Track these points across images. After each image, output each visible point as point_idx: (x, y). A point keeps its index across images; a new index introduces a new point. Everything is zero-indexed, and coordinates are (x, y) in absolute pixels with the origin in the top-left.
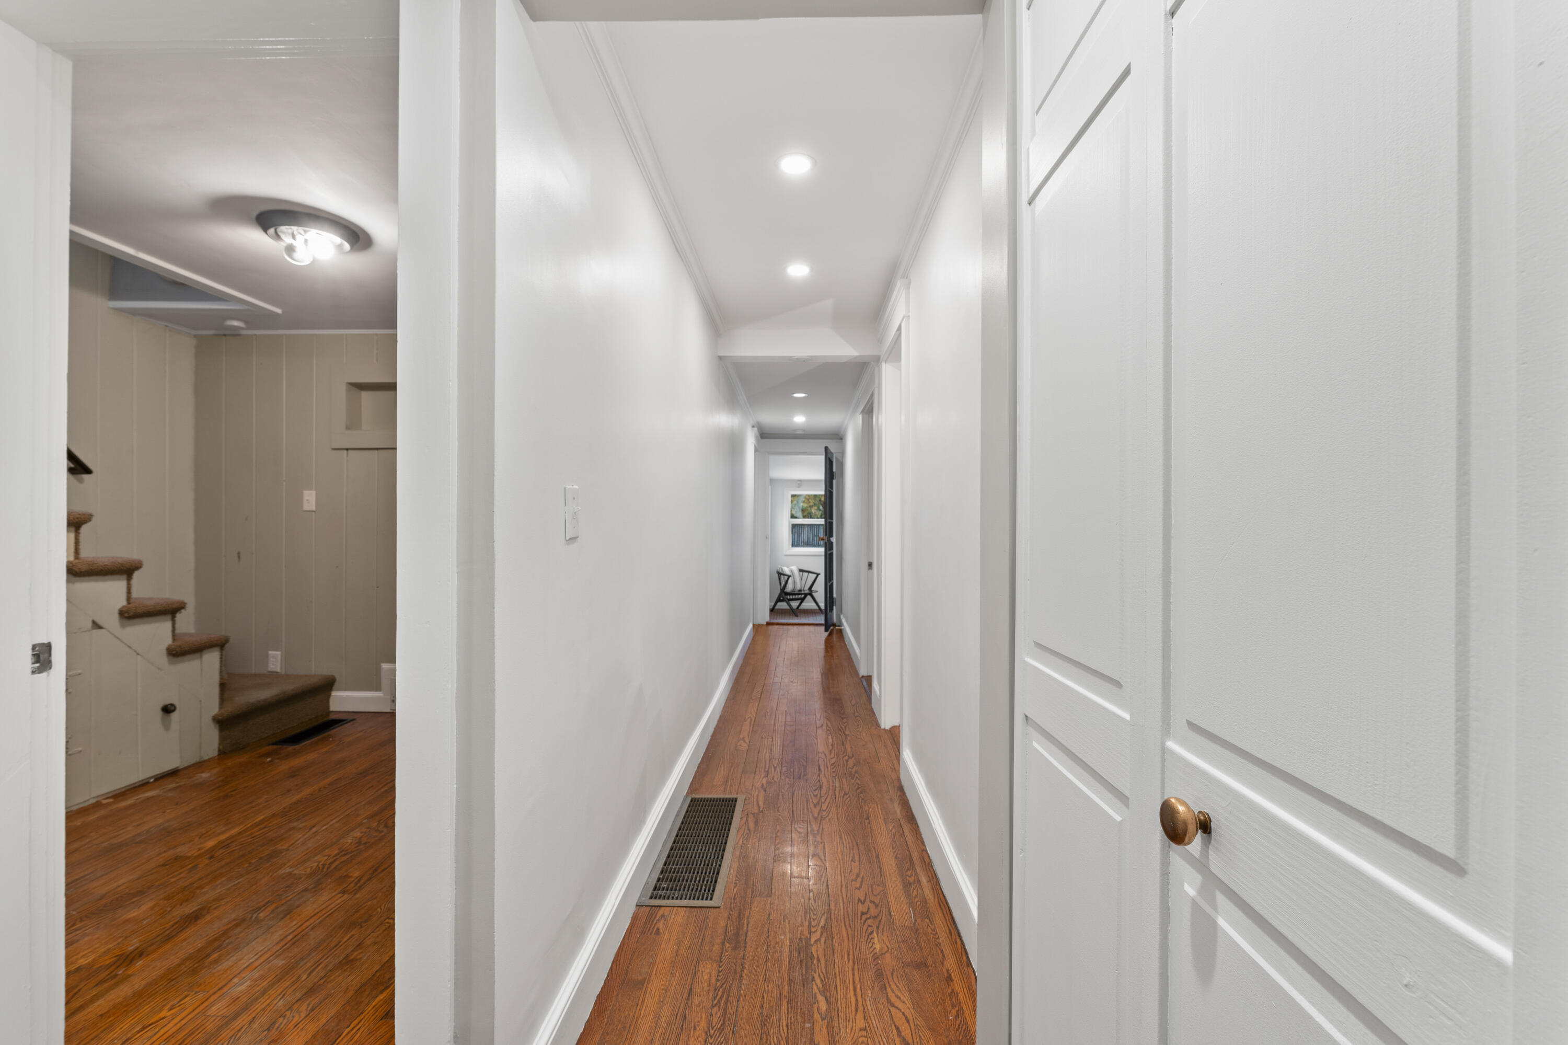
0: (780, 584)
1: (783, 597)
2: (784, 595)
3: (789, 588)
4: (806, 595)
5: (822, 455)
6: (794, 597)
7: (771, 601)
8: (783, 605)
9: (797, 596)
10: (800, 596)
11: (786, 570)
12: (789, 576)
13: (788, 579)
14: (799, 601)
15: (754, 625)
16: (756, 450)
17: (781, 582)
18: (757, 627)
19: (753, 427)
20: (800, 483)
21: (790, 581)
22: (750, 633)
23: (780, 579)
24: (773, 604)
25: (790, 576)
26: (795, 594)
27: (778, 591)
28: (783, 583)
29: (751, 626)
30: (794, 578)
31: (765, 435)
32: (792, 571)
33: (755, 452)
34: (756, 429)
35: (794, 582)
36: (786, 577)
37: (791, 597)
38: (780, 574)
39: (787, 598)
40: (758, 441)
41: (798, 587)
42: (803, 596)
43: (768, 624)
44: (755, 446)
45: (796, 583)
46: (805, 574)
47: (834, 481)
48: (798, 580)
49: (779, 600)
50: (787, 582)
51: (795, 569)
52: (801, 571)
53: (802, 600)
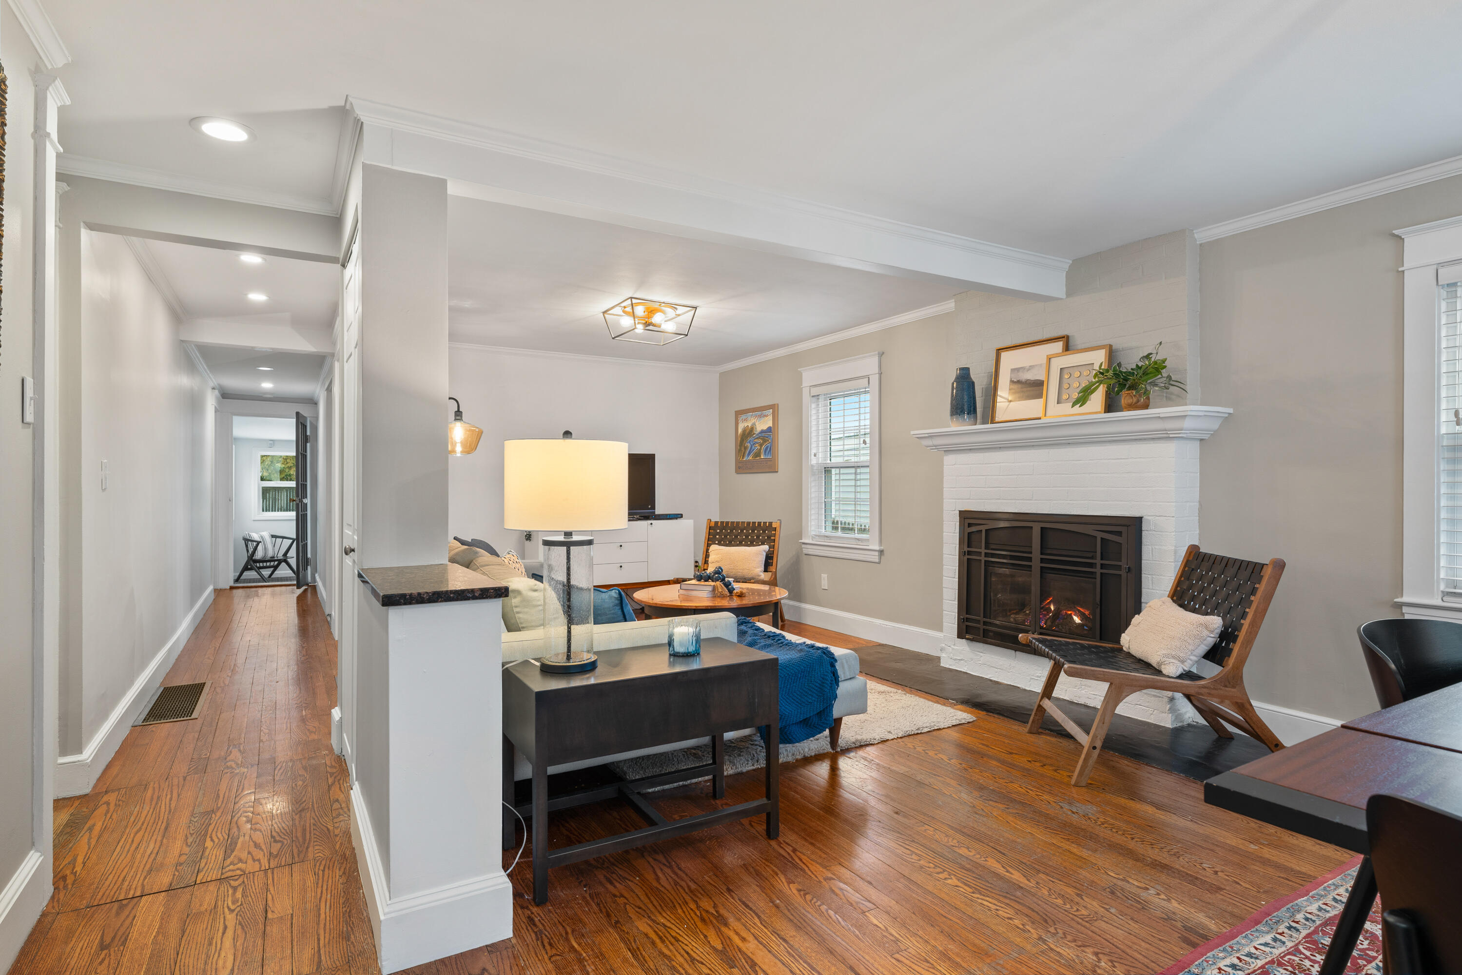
0: (248, 551)
1: (251, 565)
2: (252, 563)
3: (259, 555)
4: (280, 562)
5: (293, 418)
6: (265, 564)
7: (235, 571)
8: (251, 574)
9: (268, 564)
10: (272, 564)
11: (256, 537)
12: (258, 543)
13: (257, 545)
14: (272, 569)
15: (215, 590)
16: (216, 411)
17: (249, 549)
18: (218, 592)
19: (213, 389)
20: (272, 443)
21: (260, 547)
22: (209, 594)
23: (247, 546)
24: (238, 574)
25: (261, 542)
26: (266, 561)
27: (245, 559)
28: (251, 550)
29: (211, 588)
30: (265, 544)
31: (225, 395)
32: (262, 537)
33: (215, 412)
34: (217, 392)
35: (265, 549)
36: (255, 544)
37: (261, 564)
38: (247, 540)
39: (256, 566)
40: (219, 402)
41: (270, 554)
42: (276, 563)
43: (232, 588)
44: (215, 407)
45: (269, 549)
46: (279, 540)
47: (308, 445)
48: (270, 546)
49: (246, 568)
50: (256, 549)
51: (266, 535)
52: (273, 536)
53: (276, 568)
